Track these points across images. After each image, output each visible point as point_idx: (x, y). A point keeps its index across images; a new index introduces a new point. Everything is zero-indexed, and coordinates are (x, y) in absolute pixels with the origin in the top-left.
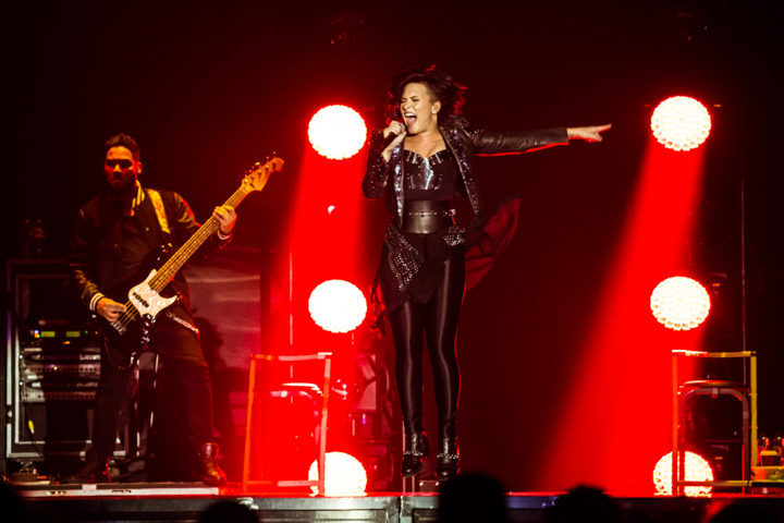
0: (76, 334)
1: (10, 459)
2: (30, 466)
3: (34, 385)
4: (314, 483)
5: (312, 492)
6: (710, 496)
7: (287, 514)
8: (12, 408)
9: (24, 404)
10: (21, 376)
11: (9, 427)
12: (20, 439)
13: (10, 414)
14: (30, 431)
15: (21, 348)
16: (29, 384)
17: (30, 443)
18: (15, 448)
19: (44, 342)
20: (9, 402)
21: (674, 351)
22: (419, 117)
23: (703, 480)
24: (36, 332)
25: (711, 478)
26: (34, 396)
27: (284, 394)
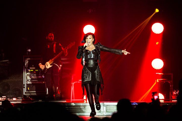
0: (37, 70)
1: (24, 95)
2: (28, 96)
3: (29, 80)
4: (85, 100)
5: (84, 101)
6: (163, 102)
7: (81, 106)
8: (25, 85)
9: (27, 84)
10: (26, 79)
11: (24, 89)
12: (26, 91)
13: (24, 86)
14: (28, 89)
15: (26, 73)
16: (28, 80)
17: (28, 92)
18: (25, 93)
19: (31, 72)
20: (24, 84)
21: (156, 73)
22: (91, 42)
23: (162, 99)
24: (29, 70)
25: (164, 98)
26: (29, 83)
27: (79, 82)
